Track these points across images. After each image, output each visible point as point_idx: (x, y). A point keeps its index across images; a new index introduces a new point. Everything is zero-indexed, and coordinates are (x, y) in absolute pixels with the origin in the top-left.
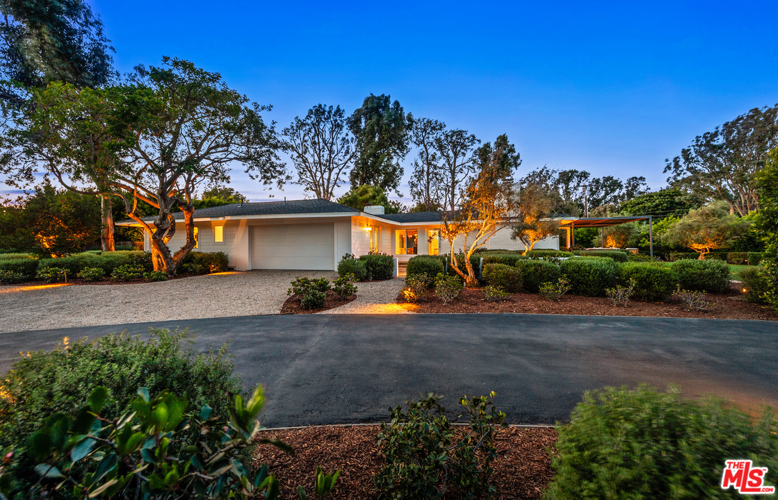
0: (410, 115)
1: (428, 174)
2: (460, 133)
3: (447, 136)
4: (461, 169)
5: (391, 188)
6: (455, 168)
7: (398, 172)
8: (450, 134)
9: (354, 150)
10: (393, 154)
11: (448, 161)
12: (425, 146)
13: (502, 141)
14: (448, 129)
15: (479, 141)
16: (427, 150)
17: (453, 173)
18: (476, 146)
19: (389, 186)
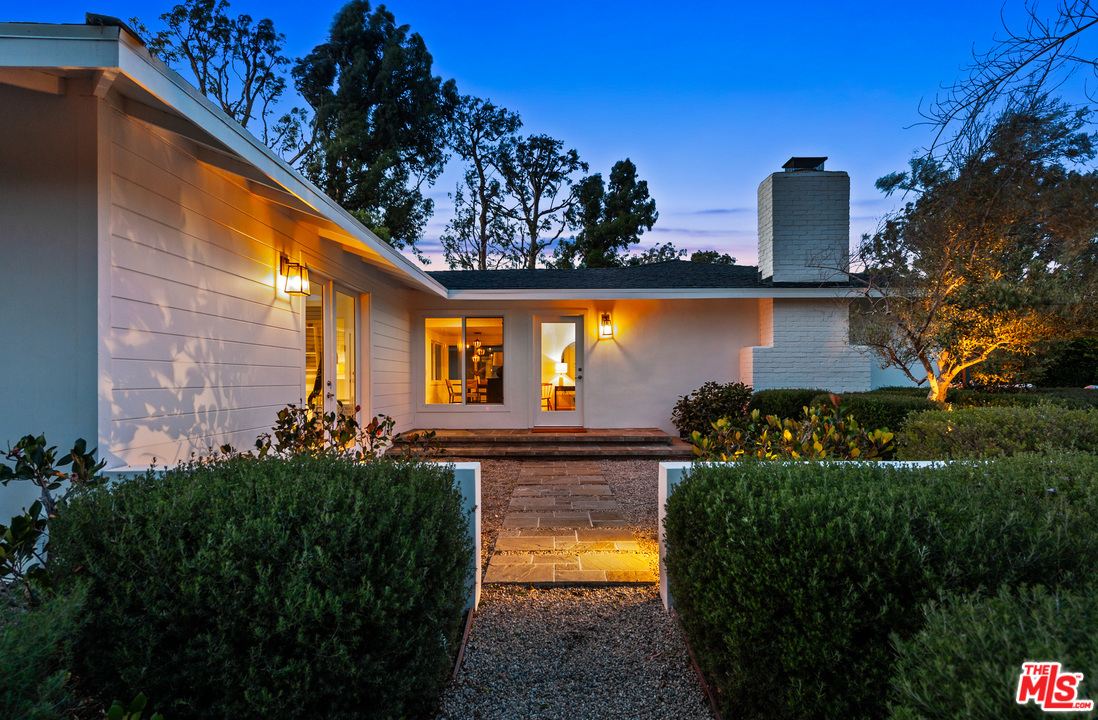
0: (451, 85)
1: (484, 222)
2: (547, 145)
3: (522, 148)
4: (547, 222)
5: (402, 241)
6: (537, 216)
7: (418, 208)
8: (528, 142)
9: (309, 139)
10: (407, 166)
11: (523, 201)
12: (478, 162)
13: (624, 172)
14: (523, 134)
15: (585, 167)
16: (481, 171)
17: (533, 227)
18: (577, 176)
19: (398, 238)
